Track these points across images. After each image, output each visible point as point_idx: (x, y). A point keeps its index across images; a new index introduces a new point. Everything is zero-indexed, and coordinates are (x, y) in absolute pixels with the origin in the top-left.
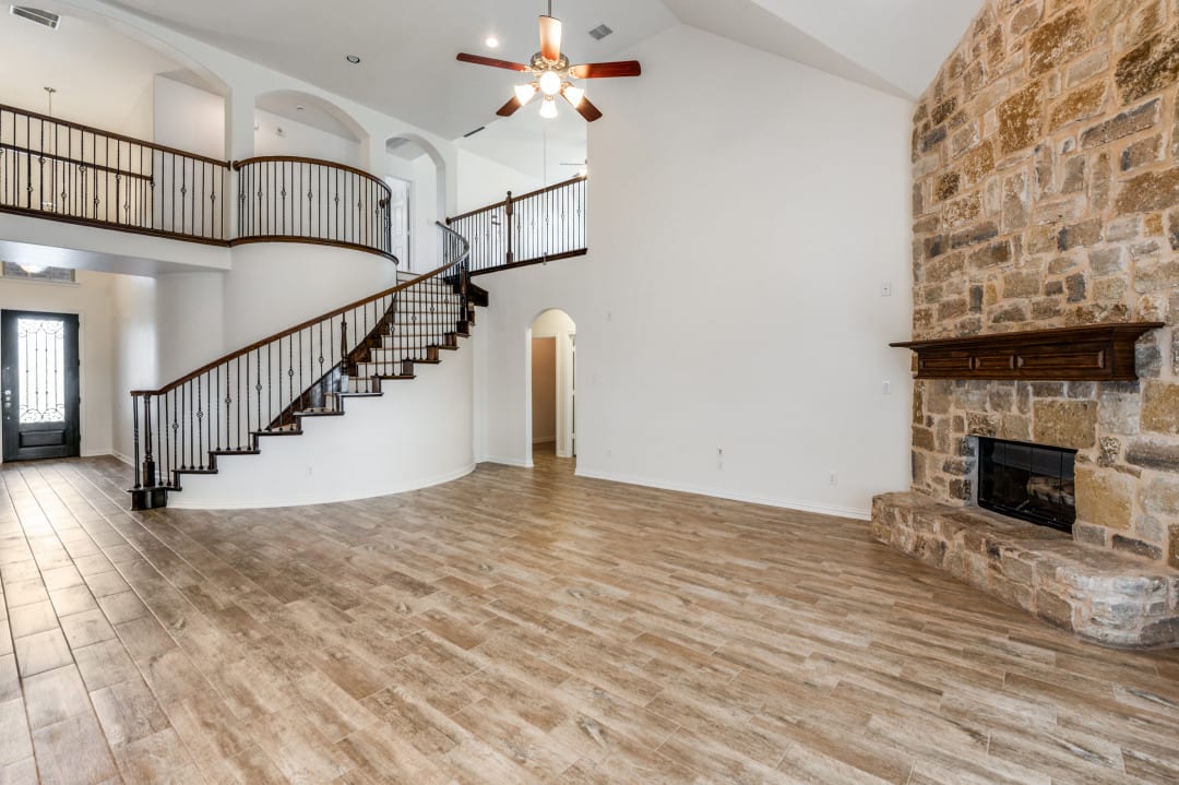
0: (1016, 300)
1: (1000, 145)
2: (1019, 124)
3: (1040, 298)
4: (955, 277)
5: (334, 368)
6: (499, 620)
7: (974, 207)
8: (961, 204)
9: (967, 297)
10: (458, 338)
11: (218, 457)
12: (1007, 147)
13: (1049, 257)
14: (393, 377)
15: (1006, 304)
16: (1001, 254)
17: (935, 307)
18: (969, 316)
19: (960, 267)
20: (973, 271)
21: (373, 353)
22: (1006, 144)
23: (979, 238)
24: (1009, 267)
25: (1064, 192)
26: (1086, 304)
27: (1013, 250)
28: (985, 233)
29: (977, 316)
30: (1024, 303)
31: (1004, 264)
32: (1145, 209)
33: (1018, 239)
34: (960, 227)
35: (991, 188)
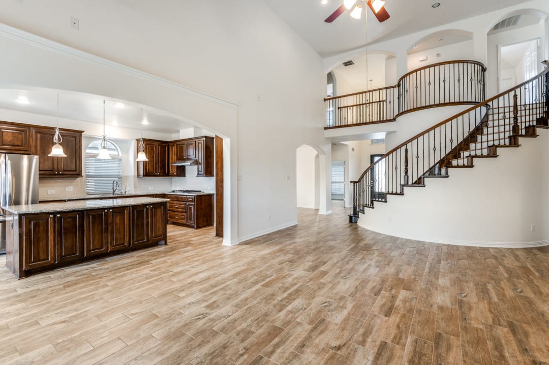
5: (435, 164)
10: (537, 129)
11: (387, 195)
14: (482, 156)
21: (462, 154)
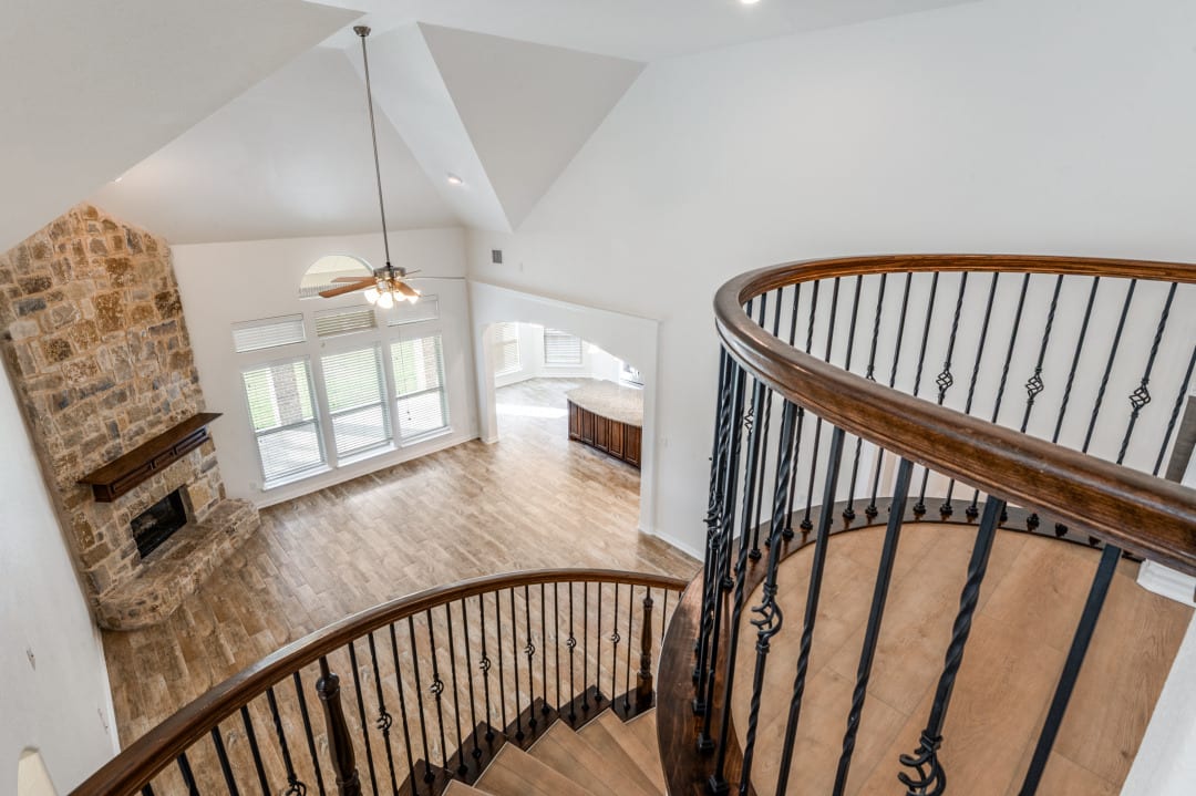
0: (138, 423)
1: (101, 326)
2: (111, 315)
3: (151, 418)
4: (91, 420)
6: (474, 555)
7: (92, 367)
8: (81, 365)
9: (104, 430)
12: (106, 328)
13: (150, 394)
15: (133, 427)
16: (122, 397)
17: (77, 448)
18: (110, 444)
19: (94, 411)
20: (106, 412)
22: (105, 326)
23: (104, 389)
24: (128, 405)
25: (147, 359)
26: (173, 413)
27: (128, 393)
28: (106, 385)
29: (118, 441)
30: (142, 423)
31: (125, 403)
32: (182, 367)
33: (130, 386)
34: (84, 382)
35: (103, 354)
